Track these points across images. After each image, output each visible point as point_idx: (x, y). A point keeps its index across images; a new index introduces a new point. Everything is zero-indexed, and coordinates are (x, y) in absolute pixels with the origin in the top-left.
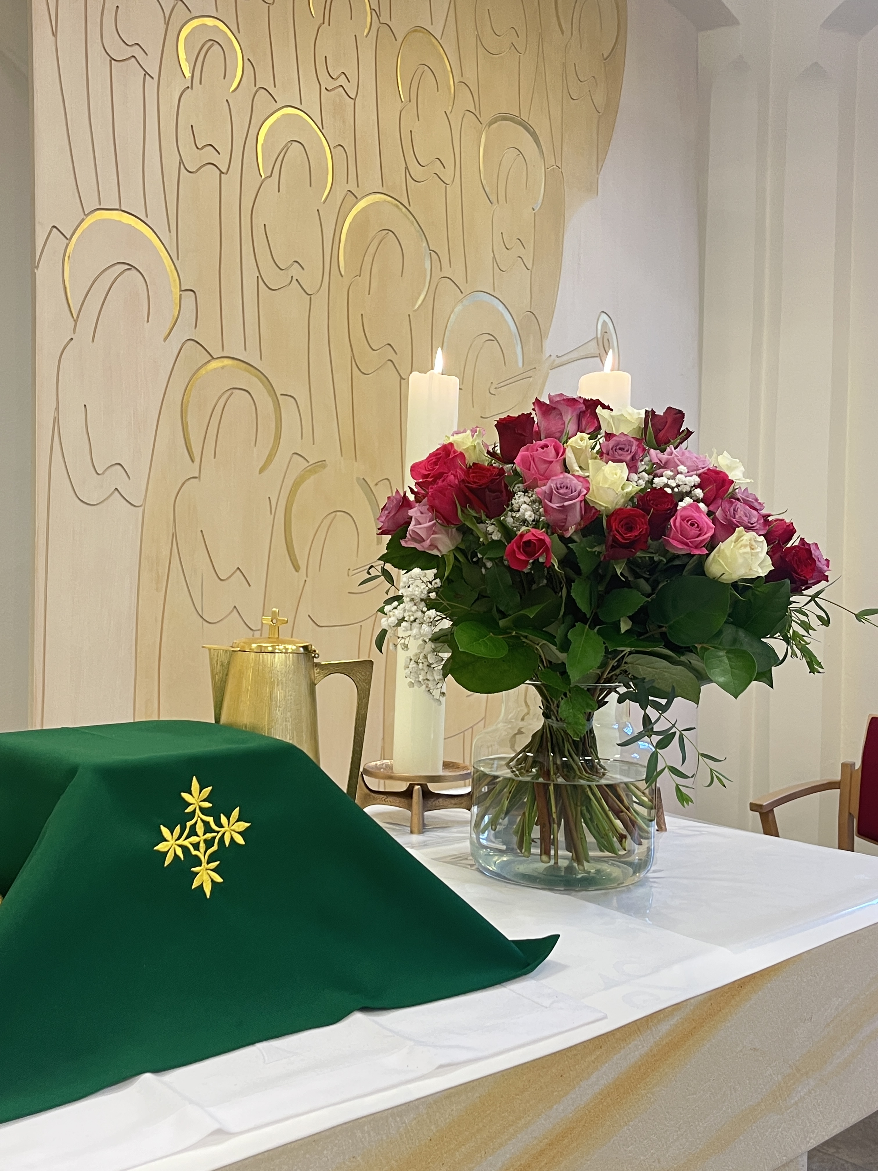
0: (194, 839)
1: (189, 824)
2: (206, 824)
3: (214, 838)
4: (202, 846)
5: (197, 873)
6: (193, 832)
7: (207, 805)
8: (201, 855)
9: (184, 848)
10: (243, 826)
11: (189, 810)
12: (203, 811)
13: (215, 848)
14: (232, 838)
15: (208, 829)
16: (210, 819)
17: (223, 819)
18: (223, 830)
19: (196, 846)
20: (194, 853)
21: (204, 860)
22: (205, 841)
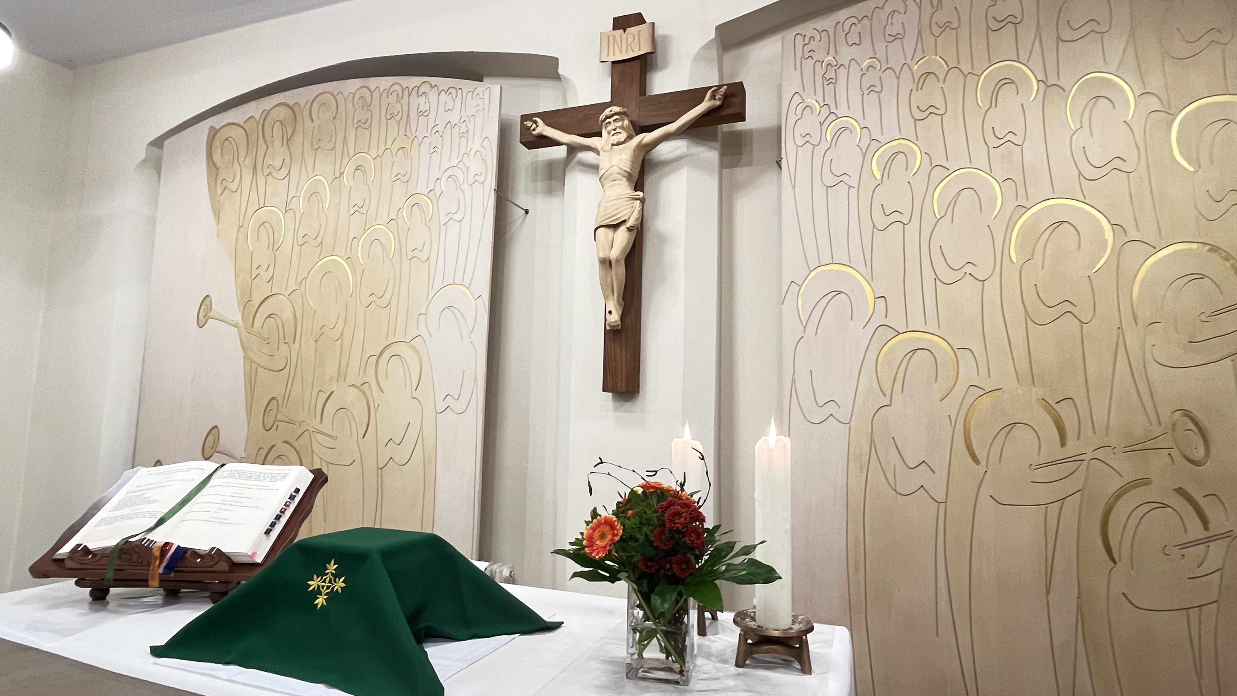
0: (323, 584)
1: (324, 577)
2: (330, 579)
3: (331, 586)
4: (325, 588)
5: (319, 598)
6: (324, 581)
7: (334, 572)
8: (323, 591)
9: (318, 586)
10: (344, 585)
11: (327, 571)
12: (332, 574)
13: (328, 591)
14: (337, 589)
15: (330, 582)
16: (333, 578)
17: (337, 579)
18: (336, 584)
19: (323, 587)
20: (321, 590)
21: (323, 594)
22: (327, 586)
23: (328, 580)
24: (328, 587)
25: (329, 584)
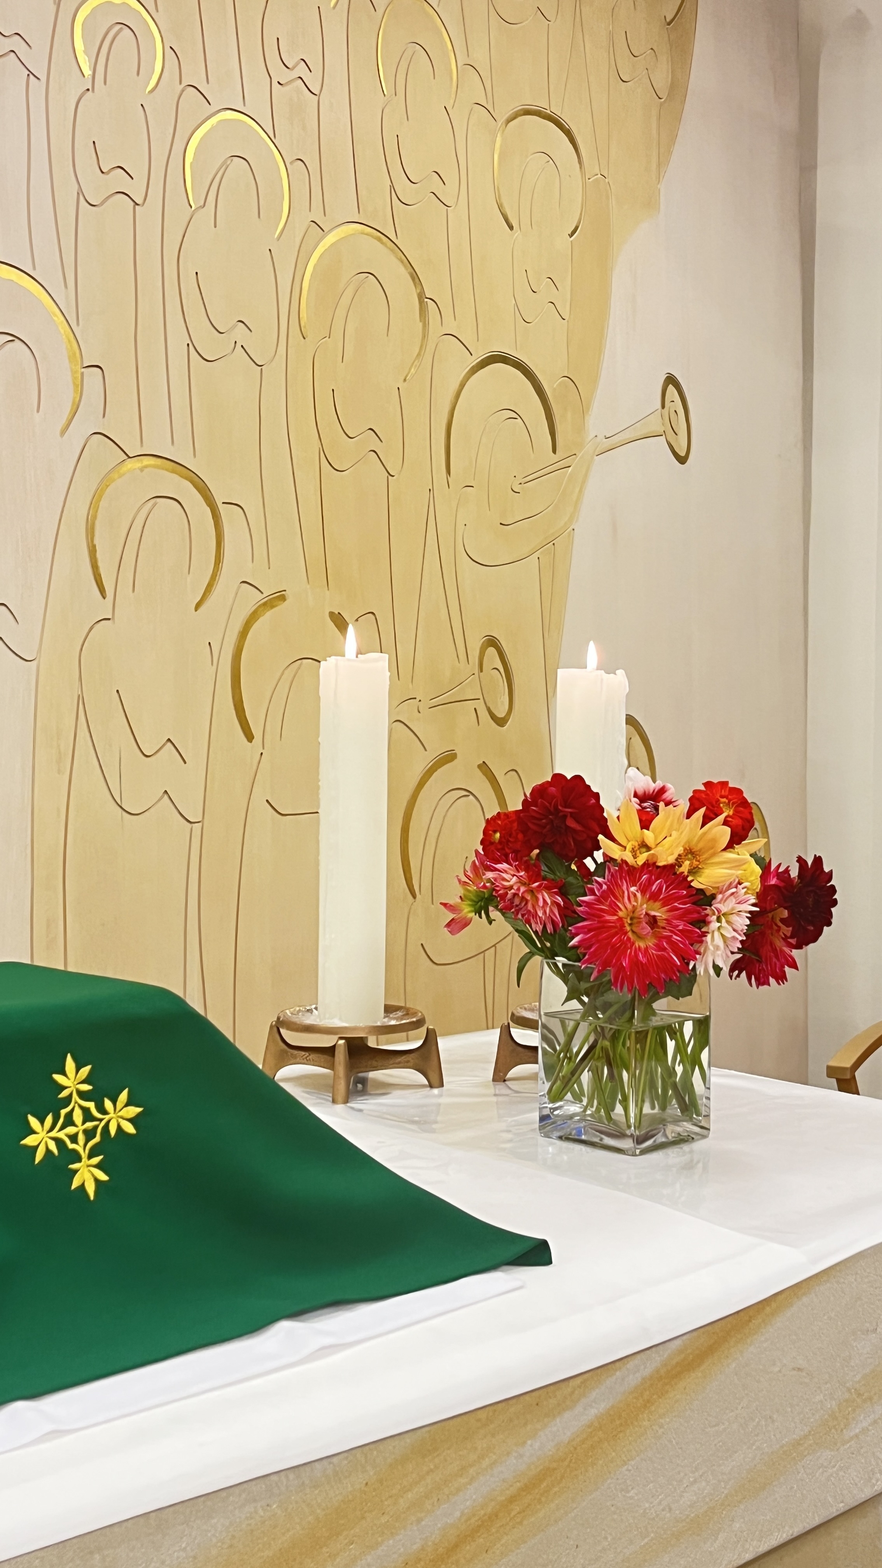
0: (71, 1130)
1: (63, 1112)
2: (86, 1112)
3: (96, 1127)
4: (81, 1138)
5: (75, 1171)
6: (69, 1121)
7: (86, 1087)
8: (79, 1148)
9: (59, 1142)
10: (133, 1111)
11: (63, 1095)
12: (82, 1095)
13: (97, 1139)
14: (119, 1127)
15: (87, 1116)
16: (91, 1105)
17: (108, 1104)
18: (107, 1117)
20: (71, 1146)
21: (84, 1155)
22: (85, 1132)
23: (78, 1116)
24: (89, 1134)
25: (89, 1125)
